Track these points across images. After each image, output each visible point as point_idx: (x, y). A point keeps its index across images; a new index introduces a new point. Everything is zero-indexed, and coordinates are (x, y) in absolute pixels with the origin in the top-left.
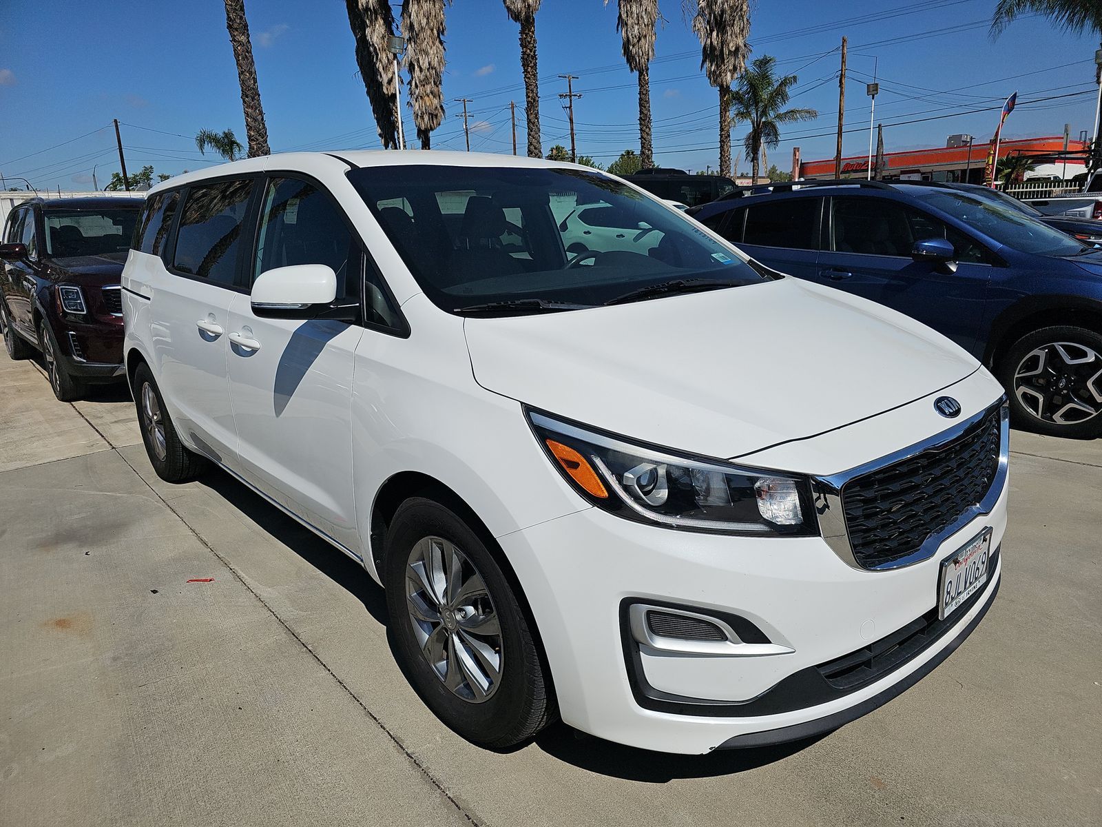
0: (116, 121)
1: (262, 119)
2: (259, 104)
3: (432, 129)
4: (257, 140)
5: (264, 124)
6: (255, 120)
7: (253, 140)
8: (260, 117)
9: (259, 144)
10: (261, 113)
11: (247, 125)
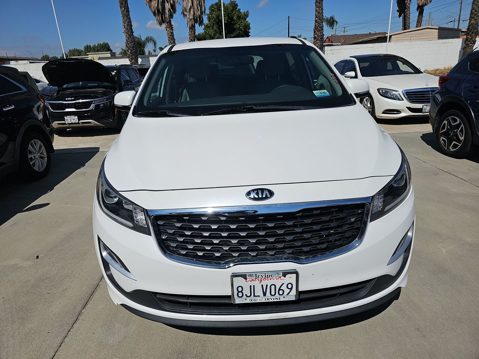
0: (289, 17)
1: (322, 12)
2: (322, 5)
3: (426, 5)
4: (318, 22)
5: (322, 14)
6: (319, 13)
7: (317, 22)
8: (321, 11)
9: (319, 24)
10: (322, 9)
11: (316, 16)
